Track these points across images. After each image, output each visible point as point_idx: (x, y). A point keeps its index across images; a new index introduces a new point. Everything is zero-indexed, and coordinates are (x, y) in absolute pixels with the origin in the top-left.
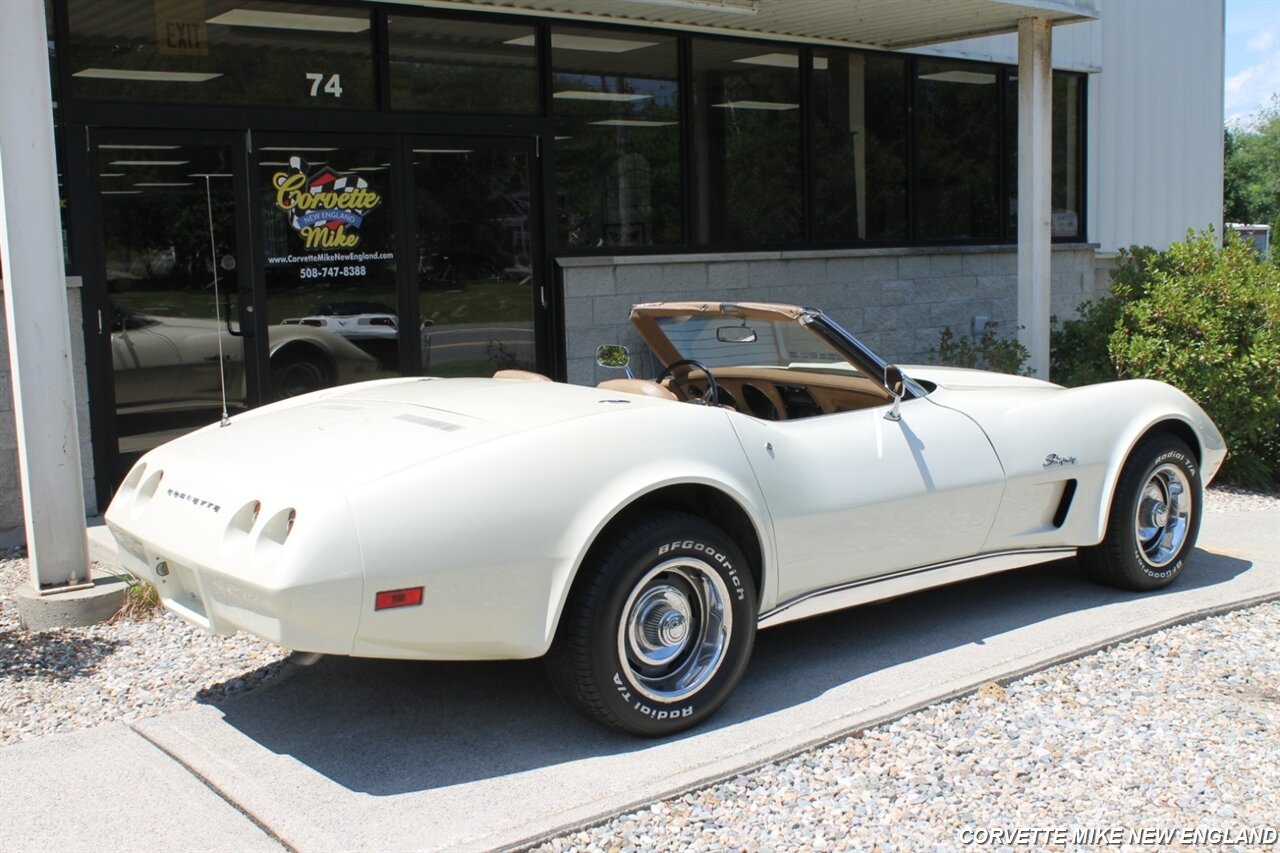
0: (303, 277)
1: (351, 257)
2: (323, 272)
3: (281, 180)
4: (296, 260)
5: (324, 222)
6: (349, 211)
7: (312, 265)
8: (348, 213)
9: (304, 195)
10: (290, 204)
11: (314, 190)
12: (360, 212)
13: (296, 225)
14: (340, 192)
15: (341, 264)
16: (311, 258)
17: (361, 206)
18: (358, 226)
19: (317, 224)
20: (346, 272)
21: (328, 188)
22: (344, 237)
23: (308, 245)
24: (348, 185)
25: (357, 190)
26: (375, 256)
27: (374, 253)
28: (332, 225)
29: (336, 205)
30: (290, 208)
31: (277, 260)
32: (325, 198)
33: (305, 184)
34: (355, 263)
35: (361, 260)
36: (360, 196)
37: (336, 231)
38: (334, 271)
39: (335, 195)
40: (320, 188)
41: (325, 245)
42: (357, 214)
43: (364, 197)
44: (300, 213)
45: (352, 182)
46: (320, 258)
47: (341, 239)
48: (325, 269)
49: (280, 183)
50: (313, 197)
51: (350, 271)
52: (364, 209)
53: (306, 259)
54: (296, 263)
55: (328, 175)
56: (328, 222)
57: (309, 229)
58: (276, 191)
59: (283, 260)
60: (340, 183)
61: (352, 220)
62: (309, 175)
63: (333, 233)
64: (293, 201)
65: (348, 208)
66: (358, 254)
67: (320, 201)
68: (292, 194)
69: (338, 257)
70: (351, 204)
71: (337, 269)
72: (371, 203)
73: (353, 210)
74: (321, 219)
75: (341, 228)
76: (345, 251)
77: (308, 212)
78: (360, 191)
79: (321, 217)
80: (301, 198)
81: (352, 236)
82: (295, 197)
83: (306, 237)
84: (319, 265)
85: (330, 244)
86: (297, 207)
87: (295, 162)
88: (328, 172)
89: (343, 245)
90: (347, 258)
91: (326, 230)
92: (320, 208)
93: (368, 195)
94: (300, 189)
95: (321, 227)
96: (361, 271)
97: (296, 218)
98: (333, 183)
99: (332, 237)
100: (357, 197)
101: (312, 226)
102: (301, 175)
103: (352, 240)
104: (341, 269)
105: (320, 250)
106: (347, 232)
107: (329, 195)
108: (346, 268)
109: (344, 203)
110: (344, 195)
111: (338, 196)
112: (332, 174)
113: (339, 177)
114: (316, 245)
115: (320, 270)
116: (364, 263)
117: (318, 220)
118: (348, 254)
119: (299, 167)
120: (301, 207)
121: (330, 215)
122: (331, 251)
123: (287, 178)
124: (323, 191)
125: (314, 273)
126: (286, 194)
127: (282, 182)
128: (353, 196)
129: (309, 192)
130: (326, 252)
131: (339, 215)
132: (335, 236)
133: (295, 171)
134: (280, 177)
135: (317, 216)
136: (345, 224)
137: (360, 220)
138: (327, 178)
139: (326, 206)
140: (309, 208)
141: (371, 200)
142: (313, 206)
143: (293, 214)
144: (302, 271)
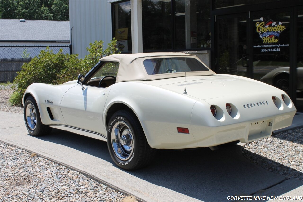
0: (262, 51)
1: (276, 45)
2: (267, 50)
3: (258, 24)
4: (260, 46)
5: (269, 36)
6: (276, 32)
7: (264, 48)
8: (276, 33)
9: (264, 28)
10: (260, 31)
11: (266, 26)
12: (279, 32)
13: (261, 37)
14: (274, 26)
15: (273, 48)
16: (264, 46)
17: (280, 30)
18: (278, 36)
19: (267, 36)
20: (274, 50)
21: (270, 26)
22: (274, 40)
23: (264, 42)
24: (276, 24)
25: (279, 25)
26: (283, 45)
27: (283, 44)
28: (271, 36)
29: (272, 30)
30: (260, 32)
31: (256, 47)
32: (269, 29)
33: (264, 25)
34: (277, 47)
35: (279, 46)
36: (279, 27)
37: (272, 38)
38: (271, 50)
39: (272, 27)
40: (268, 26)
41: (269, 42)
42: (278, 33)
43: (281, 27)
44: (262, 33)
45: (277, 23)
46: (267, 46)
47: (273, 40)
48: (268, 49)
49: (257, 25)
50: (266, 28)
51: (275, 50)
52: (280, 31)
53: (263, 46)
54: (261, 47)
55: (270, 22)
56: (270, 35)
57: (264, 37)
58: (256, 28)
59: (257, 47)
60: (274, 24)
61: (277, 34)
62: (265, 22)
63: (271, 38)
64: (260, 30)
65: (276, 31)
66: (278, 45)
67: (268, 30)
68: (260, 28)
69: (272, 46)
70: (277, 30)
71: (271, 49)
72: (283, 29)
73: (277, 32)
74: (268, 35)
75: (273, 37)
76: (274, 44)
77: (264, 33)
78: (280, 25)
79: (268, 34)
80: (263, 29)
81: (276, 39)
82: (261, 29)
83: (264, 40)
84: (267, 48)
85: (270, 42)
86: (261, 32)
87: (262, 19)
88: (270, 21)
89: (274, 42)
90: (275, 46)
91: (269, 38)
92: (268, 32)
93: (282, 27)
94: (262, 27)
95: (268, 37)
96: (278, 50)
97: (261, 35)
98: (272, 24)
99: (271, 40)
100: (279, 28)
101: (265, 37)
102: (263, 22)
103: (276, 41)
104: (273, 49)
105: (267, 44)
106: (275, 38)
107: (271, 28)
108: (274, 49)
109: (275, 30)
110: (275, 27)
111: (273, 28)
112: (272, 21)
113: (273, 22)
114: (266, 42)
115: (267, 49)
116: (280, 47)
117: (267, 35)
118: (275, 45)
119: (262, 20)
120: (263, 31)
121: (270, 33)
122: (270, 44)
123: (259, 24)
124: (269, 26)
125: (265, 50)
126: (259, 28)
127: (258, 25)
128: (278, 27)
129: (265, 27)
130: (269, 44)
131: (273, 33)
132: (271, 39)
133: (262, 21)
134: (258, 23)
135: (267, 34)
136: (274, 36)
137: (279, 34)
138: (270, 23)
139: (269, 31)
140: (265, 32)
141: (283, 28)
142: (266, 31)
143: (260, 34)
144: (262, 49)
